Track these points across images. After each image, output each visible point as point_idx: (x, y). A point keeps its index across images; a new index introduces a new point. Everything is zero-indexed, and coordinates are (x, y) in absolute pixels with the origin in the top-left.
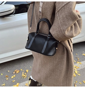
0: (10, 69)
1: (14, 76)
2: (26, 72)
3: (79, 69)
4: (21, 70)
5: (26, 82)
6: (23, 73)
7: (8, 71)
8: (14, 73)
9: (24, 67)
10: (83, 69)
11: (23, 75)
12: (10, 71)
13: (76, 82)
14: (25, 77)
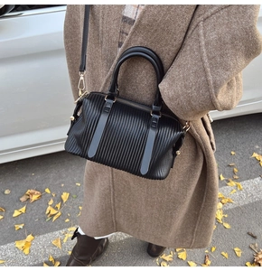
0: (13, 184)
1: (23, 209)
2: (62, 201)
3: (231, 206)
4: (47, 190)
5: (57, 233)
6: (51, 202)
7: (7, 192)
8: (23, 199)
9: (58, 182)
10: (245, 206)
11: (49, 208)
12: (14, 192)
13: (213, 249)
14: (55, 218)
